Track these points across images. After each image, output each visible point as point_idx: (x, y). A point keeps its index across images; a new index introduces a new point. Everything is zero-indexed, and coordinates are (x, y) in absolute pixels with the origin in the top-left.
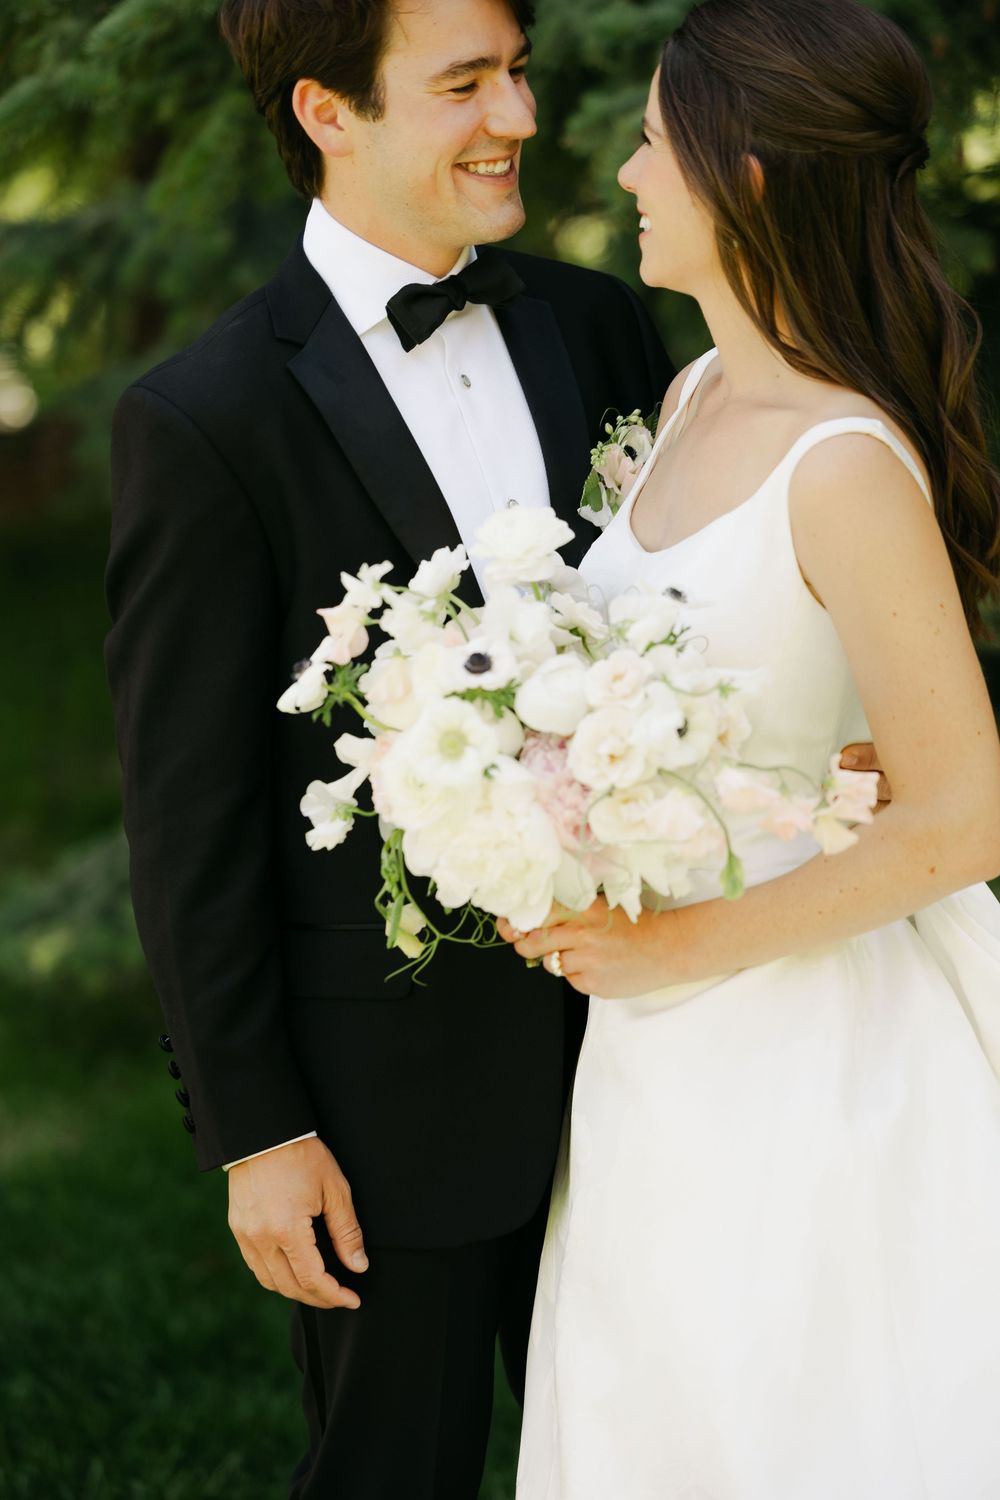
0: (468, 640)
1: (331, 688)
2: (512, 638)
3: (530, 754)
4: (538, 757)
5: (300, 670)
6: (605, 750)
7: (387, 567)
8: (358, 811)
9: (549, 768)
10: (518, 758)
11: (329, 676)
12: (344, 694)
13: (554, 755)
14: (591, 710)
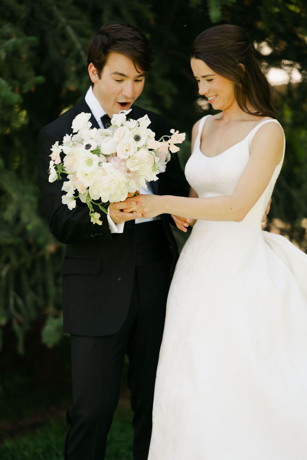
0: (83, 144)
1: (57, 172)
2: (91, 139)
3: (110, 160)
4: (112, 160)
5: (49, 171)
6: (124, 149)
7: (57, 143)
8: (75, 197)
9: (115, 161)
10: (107, 162)
11: (56, 168)
12: (60, 171)
13: (115, 158)
14: (118, 143)
